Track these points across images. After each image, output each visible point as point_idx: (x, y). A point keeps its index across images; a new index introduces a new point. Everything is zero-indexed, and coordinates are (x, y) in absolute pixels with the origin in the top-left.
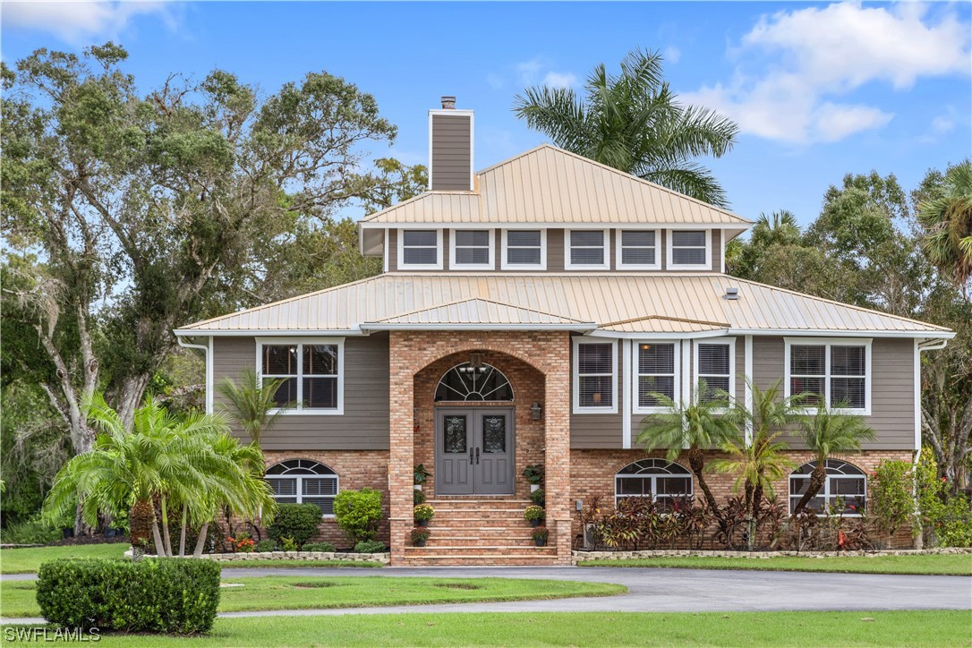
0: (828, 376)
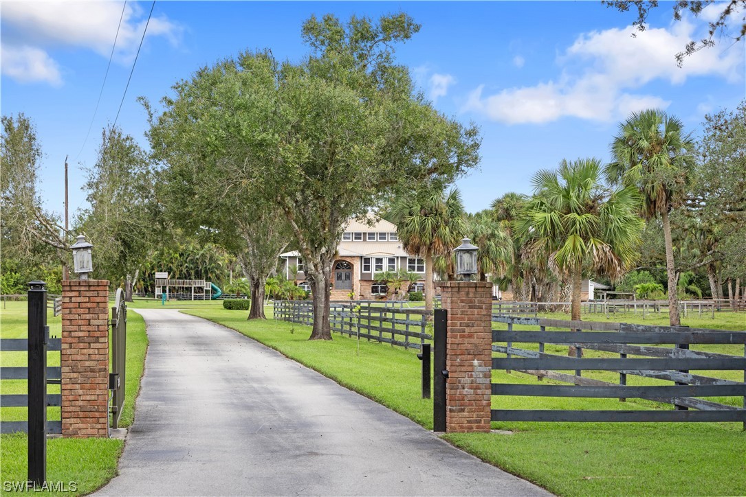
0: (416, 265)
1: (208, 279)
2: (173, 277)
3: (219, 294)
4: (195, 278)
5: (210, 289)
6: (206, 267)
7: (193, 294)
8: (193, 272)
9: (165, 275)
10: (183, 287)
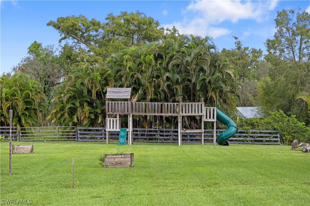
1: (209, 102)
2: (143, 98)
3: (233, 130)
4: (184, 100)
5: (215, 120)
6: (204, 80)
7: (179, 130)
8: (179, 89)
9: (126, 92)
10: (161, 117)
